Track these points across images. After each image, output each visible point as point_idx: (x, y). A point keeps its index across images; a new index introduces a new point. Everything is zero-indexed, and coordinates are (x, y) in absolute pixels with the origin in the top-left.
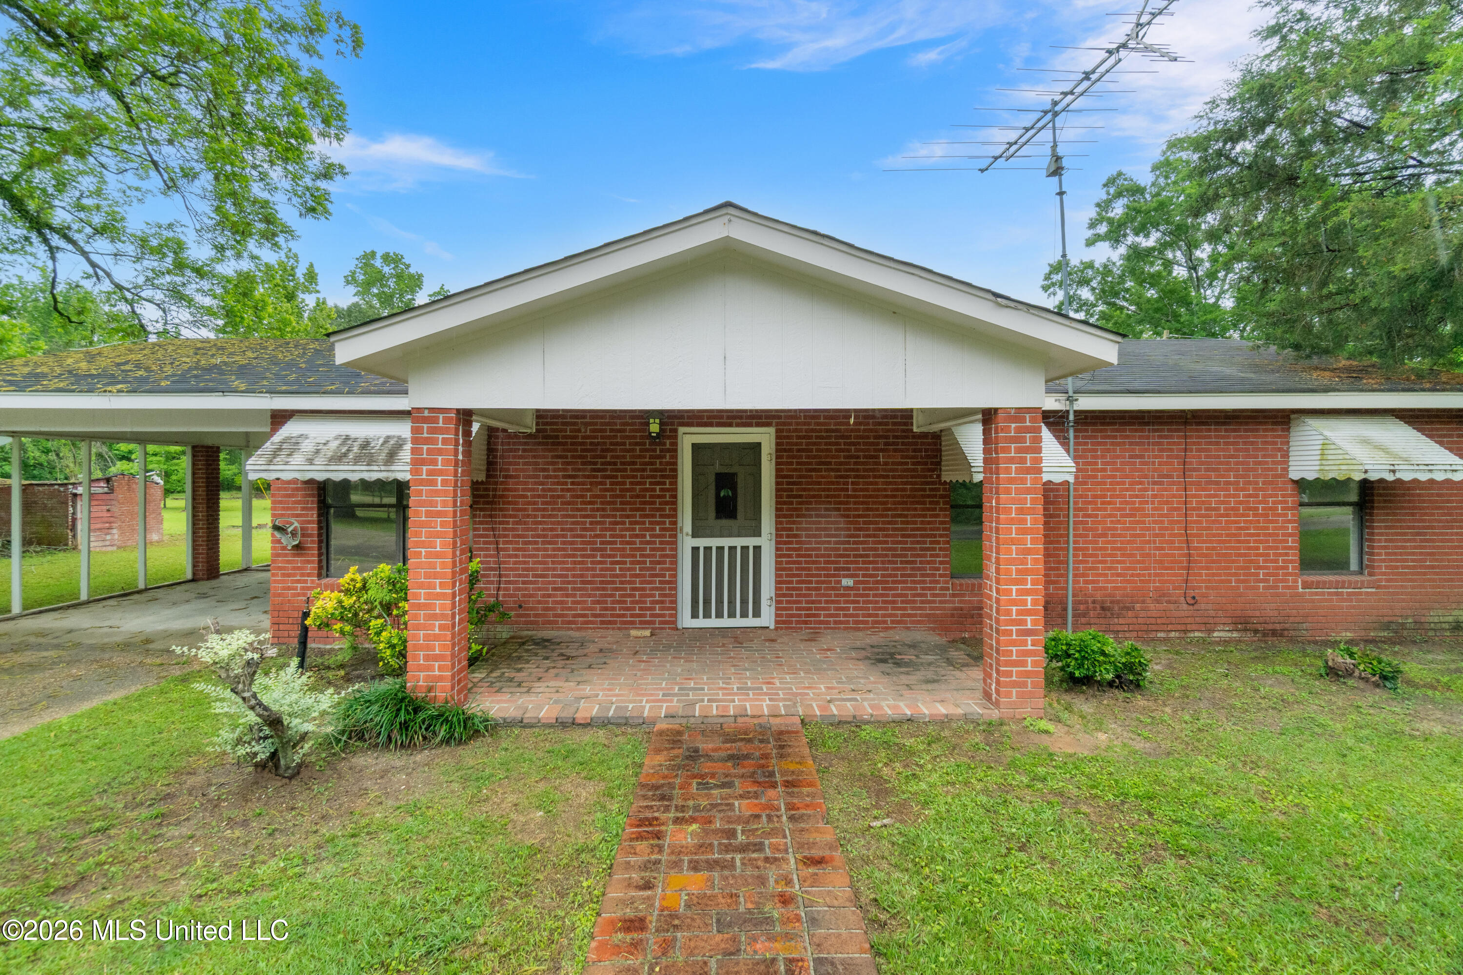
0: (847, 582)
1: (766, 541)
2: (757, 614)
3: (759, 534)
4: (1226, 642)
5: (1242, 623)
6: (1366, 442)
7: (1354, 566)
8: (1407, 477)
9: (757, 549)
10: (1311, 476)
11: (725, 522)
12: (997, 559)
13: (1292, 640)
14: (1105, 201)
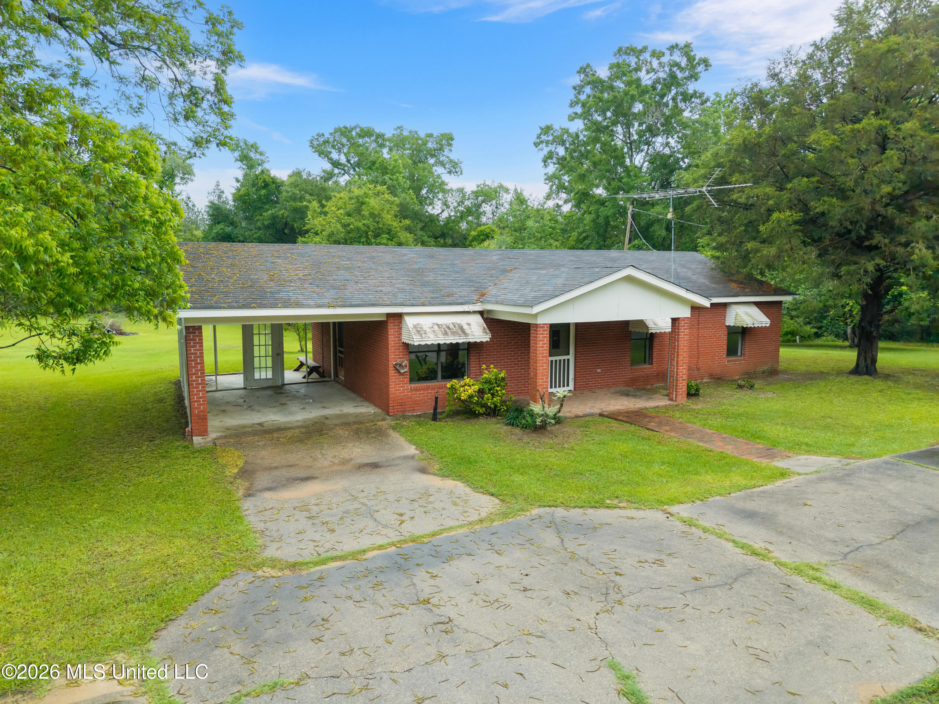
0: (599, 371)
1: (571, 357)
2: (568, 385)
3: (568, 354)
4: (707, 383)
5: (711, 376)
6: (747, 314)
7: (739, 354)
8: (756, 326)
9: (568, 360)
10: (732, 325)
11: (555, 350)
12: (677, 361)
13: (724, 380)
14: (579, 86)
